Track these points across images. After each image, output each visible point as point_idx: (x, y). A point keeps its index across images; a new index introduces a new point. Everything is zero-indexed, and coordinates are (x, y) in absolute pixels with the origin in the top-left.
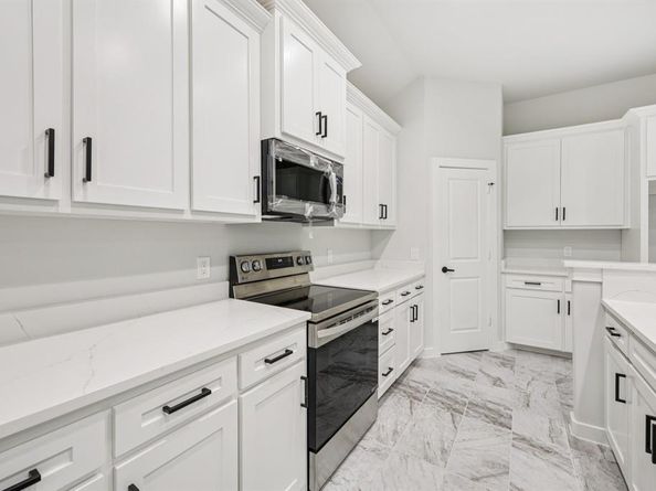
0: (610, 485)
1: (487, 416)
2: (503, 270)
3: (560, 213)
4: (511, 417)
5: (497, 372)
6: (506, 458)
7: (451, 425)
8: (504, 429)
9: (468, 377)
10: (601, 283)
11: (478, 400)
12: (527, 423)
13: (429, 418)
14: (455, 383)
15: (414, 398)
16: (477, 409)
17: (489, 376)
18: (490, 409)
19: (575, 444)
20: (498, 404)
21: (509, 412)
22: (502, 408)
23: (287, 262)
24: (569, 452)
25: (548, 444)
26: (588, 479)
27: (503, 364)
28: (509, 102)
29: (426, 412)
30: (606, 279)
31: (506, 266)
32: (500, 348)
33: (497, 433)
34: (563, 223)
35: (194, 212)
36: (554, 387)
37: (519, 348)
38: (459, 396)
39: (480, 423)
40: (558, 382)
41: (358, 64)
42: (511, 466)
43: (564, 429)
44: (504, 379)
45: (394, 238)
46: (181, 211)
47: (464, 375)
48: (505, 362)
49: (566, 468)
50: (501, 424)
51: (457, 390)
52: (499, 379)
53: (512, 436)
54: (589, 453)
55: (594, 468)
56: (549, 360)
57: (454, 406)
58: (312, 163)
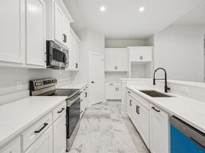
1: (106, 117)
2: (105, 81)
5: (105, 107)
6: (111, 124)
7: (99, 121)
8: (110, 119)
10: (126, 83)
11: (103, 114)
13: (93, 122)
14: (96, 112)
15: (88, 118)
16: (103, 116)
18: (106, 115)
19: (123, 117)
21: (110, 115)
23: (49, 82)
24: (122, 119)
25: (117, 119)
26: (126, 123)
28: (106, 39)
29: (92, 120)
32: (105, 101)
34: (117, 70)
35: (26, 64)
36: (117, 107)
41: (73, 21)
42: (113, 126)
44: (107, 108)
45: (78, 74)
46: (22, 64)
48: (106, 104)
54: (125, 118)
57: (98, 117)
58: (61, 50)
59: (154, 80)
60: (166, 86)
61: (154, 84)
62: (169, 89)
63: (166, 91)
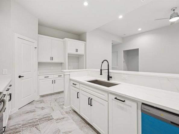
0: (76, 117)
1: (46, 120)
2: (38, 74)
3: (52, 58)
4: (52, 116)
6: (57, 128)
7: (38, 131)
8: (52, 120)
9: (33, 112)
10: (70, 75)
11: (41, 117)
12: (56, 115)
16: (42, 120)
17: (39, 108)
18: (45, 117)
19: (67, 112)
20: (47, 114)
21: (51, 115)
22: (48, 115)
24: (66, 115)
25: (62, 116)
27: (41, 102)
30: (71, 74)
31: (39, 73)
33: (52, 122)
34: (52, 61)
36: (56, 102)
37: (42, 96)
38: (34, 120)
39: (45, 123)
40: (56, 101)
42: (60, 129)
43: (63, 111)
44: (44, 107)
47: (31, 112)
49: (68, 119)
50: (51, 119)
51: (32, 118)
52: (43, 107)
53: (55, 120)
54: (69, 113)
55: (72, 115)
56: (51, 96)
57: (34, 124)
59: (101, 70)
60: (108, 75)
61: (101, 74)
62: (111, 77)
63: (108, 80)
